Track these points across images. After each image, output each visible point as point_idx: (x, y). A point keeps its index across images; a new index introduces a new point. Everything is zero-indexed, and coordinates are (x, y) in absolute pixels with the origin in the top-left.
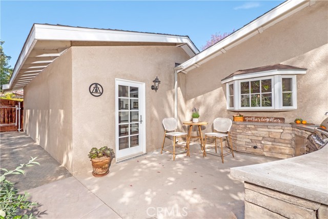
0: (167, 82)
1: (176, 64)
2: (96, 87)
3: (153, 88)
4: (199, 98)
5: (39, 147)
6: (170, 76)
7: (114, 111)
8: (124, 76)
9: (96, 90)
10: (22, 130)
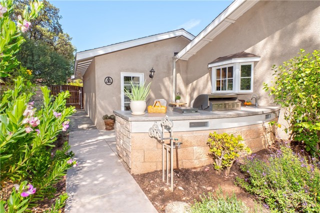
0: (166, 71)
1: (175, 53)
2: (109, 79)
3: (151, 76)
4: (195, 82)
5: (89, 118)
6: (168, 65)
7: (120, 93)
8: (127, 70)
9: (109, 81)
10: (83, 108)
